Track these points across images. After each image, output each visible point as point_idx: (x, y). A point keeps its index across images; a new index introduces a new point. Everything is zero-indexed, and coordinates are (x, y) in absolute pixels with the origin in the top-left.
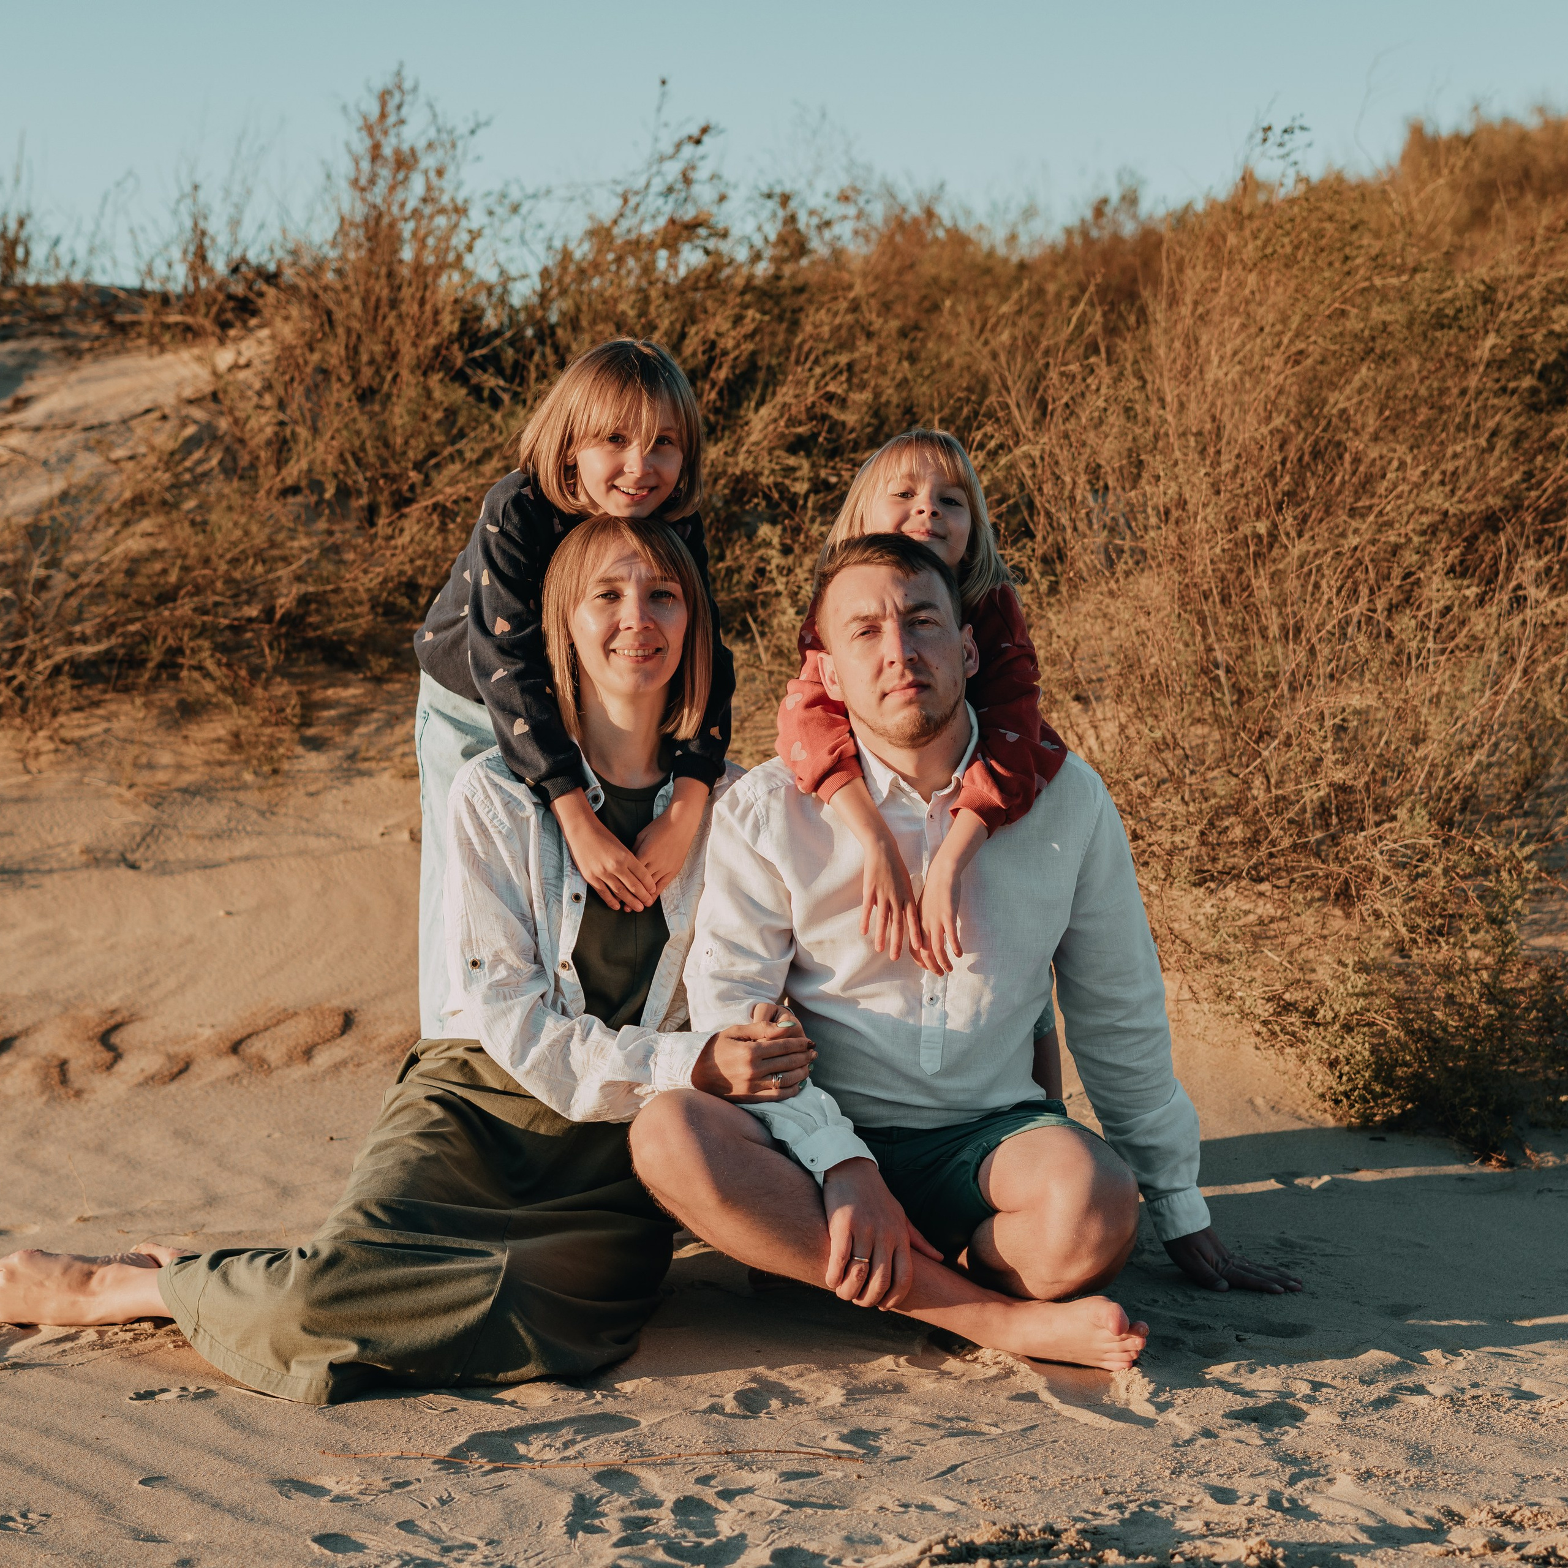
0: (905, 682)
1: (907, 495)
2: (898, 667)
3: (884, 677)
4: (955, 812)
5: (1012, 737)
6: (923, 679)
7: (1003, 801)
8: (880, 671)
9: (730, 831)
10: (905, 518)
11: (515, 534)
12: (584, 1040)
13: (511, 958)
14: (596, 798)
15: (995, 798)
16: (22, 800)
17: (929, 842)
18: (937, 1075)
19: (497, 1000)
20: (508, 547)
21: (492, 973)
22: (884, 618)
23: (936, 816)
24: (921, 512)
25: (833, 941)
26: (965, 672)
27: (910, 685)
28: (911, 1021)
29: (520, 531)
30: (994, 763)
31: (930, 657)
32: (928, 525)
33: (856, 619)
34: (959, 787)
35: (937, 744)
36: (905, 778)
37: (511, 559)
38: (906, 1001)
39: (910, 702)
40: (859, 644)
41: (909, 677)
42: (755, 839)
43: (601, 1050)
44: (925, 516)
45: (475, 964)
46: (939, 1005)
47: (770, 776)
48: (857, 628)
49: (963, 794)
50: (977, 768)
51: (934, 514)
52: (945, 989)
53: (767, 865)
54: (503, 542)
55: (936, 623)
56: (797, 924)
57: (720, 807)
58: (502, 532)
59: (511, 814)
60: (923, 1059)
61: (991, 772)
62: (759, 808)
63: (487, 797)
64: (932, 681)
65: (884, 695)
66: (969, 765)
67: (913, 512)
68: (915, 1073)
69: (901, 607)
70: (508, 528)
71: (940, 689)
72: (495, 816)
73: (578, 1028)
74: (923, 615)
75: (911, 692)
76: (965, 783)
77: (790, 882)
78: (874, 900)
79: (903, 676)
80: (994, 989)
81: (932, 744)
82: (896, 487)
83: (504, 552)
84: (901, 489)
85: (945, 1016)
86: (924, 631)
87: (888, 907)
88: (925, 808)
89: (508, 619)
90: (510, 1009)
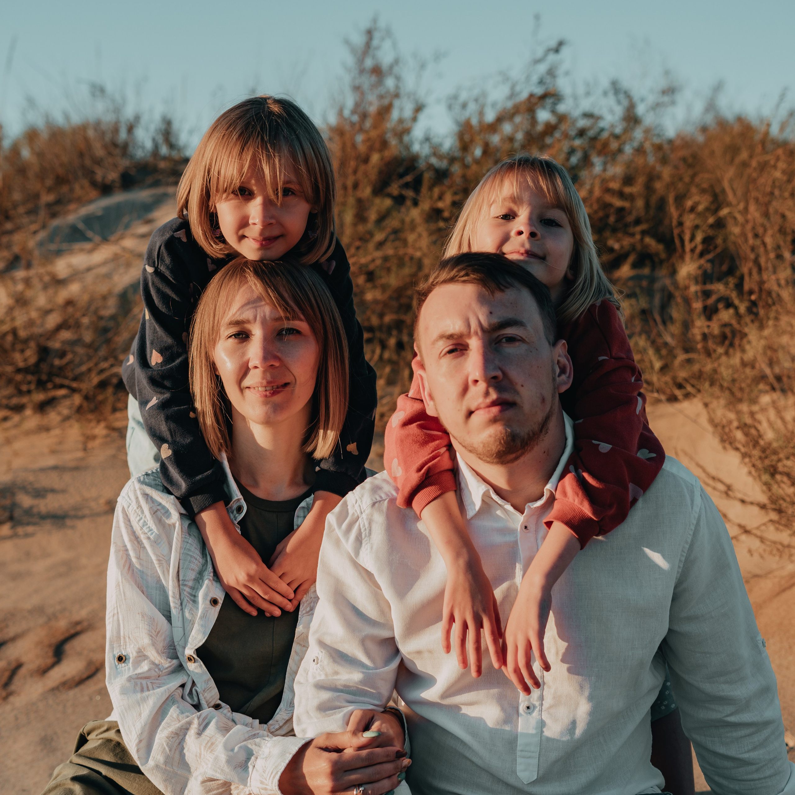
0: (488, 400)
1: (509, 216)
2: (482, 386)
3: (470, 394)
4: (549, 524)
5: (605, 447)
6: (507, 396)
7: (595, 513)
8: (465, 390)
9: (337, 543)
10: (506, 239)
11: (167, 274)
12: (199, 734)
13: (153, 655)
14: (239, 509)
15: (586, 509)
16: (76, 469)
17: (522, 554)
18: (534, 783)
19: (135, 692)
20: (161, 286)
21: (135, 668)
22: (469, 335)
23: (531, 527)
24: (520, 233)
25: (430, 652)
26: (556, 388)
27: (494, 404)
28: (507, 728)
29: (172, 271)
30: (586, 475)
31: (515, 374)
32: (527, 246)
33: (442, 337)
34: (552, 499)
35: (527, 458)
36: (498, 491)
37: (164, 297)
38: (503, 709)
39: (494, 421)
40: (447, 361)
41: (494, 396)
42: (357, 552)
43: (211, 746)
44: (524, 237)
45: (120, 659)
46: (535, 714)
47: (376, 489)
48: (443, 346)
49: (557, 506)
50: (569, 481)
51: (532, 235)
52: (542, 698)
53: (367, 576)
54: (157, 281)
55: (522, 340)
56: (398, 633)
57: (331, 518)
58: (157, 272)
59: (160, 522)
60: (519, 768)
61: (582, 484)
62: (363, 521)
63: (140, 506)
64: (517, 399)
65: (470, 413)
66: (562, 477)
67: (513, 233)
68: (511, 780)
69: (485, 324)
70: (162, 268)
71: (527, 407)
72: (145, 523)
73: (196, 722)
74: (510, 331)
75: (495, 410)
76: (558, 495)
77: (387, 593)
78: (452, 619)
79: (487, 394)
80: (591, 698)
81: (522, 460)
82: (498, 210)
83: (158, 290)
84: (503, 211)
85: (542, 724)
86: (510, 349)
87: (465, 627)
88: (519, 519)
89: (161, 352)
90: (144, 700)
